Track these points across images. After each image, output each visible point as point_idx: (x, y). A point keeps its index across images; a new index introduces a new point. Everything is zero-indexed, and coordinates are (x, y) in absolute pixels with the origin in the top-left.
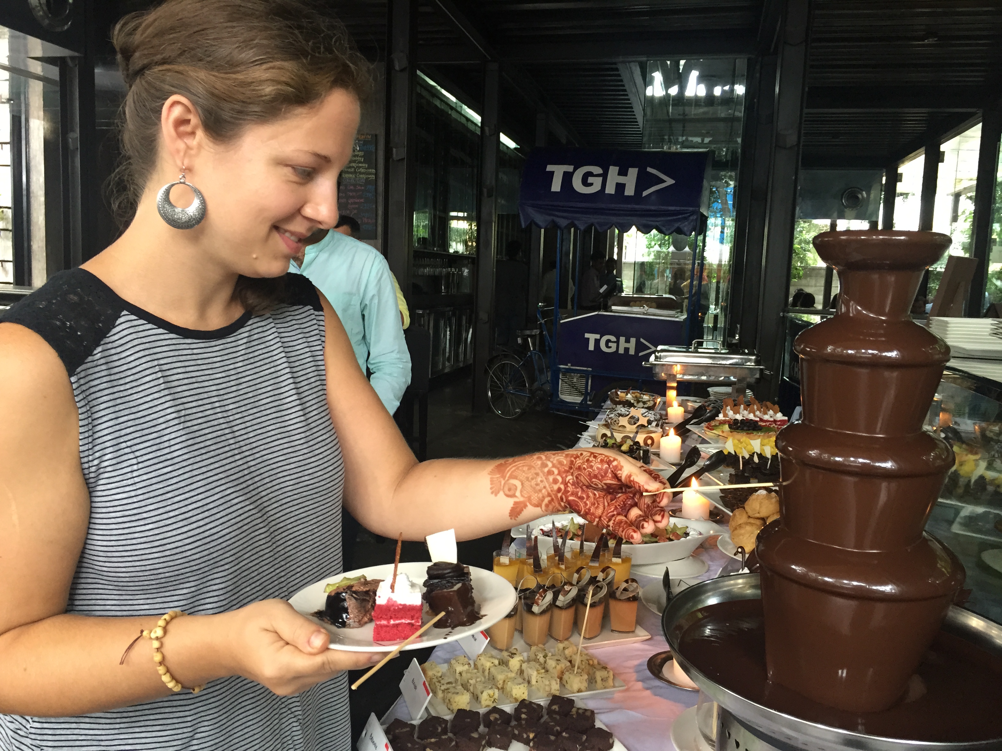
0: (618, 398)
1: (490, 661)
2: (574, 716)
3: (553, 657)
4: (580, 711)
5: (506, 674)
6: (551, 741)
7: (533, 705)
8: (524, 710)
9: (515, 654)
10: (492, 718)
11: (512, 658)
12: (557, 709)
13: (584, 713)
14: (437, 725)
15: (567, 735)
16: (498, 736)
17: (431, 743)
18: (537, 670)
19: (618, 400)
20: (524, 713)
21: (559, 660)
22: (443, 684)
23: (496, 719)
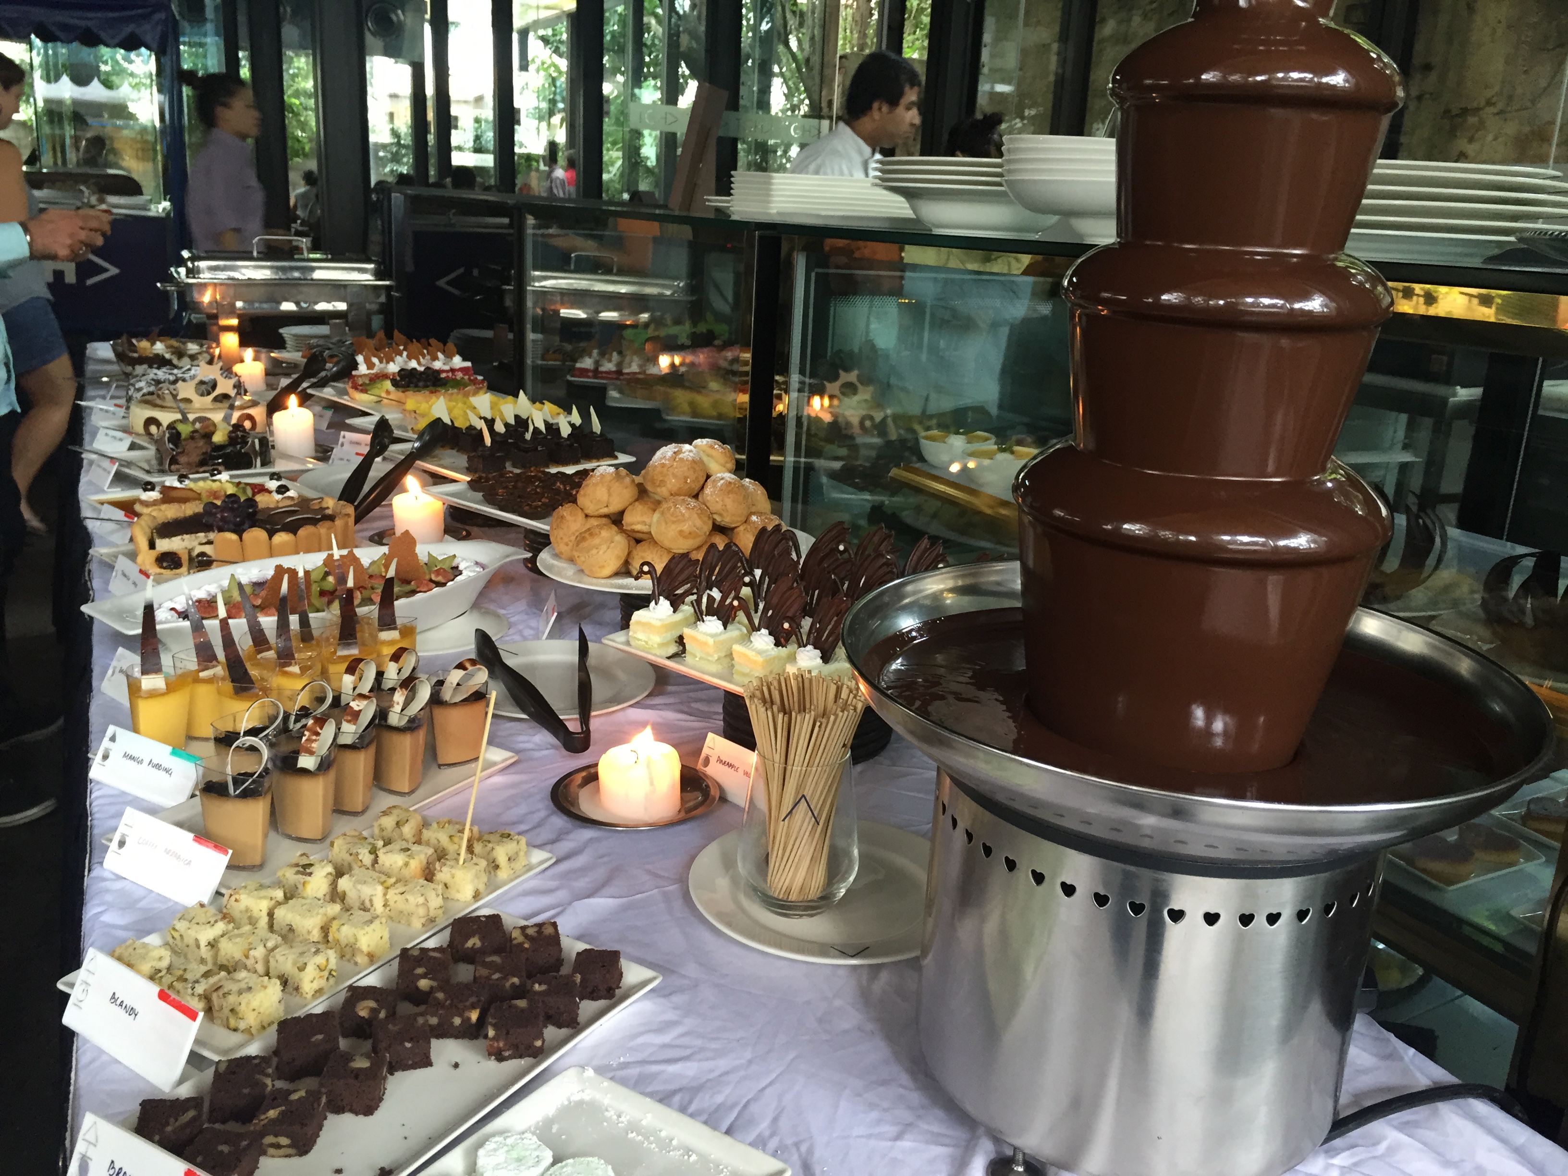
0: (136, 352)
1: (265, 898)
2: (526, 946)
3: (389, 847)
4: (530, 932)
5: (322, 911)
6: (522, 1010)
7: (432, 954)
8: (420, 971)
9: (311, 865)
10: (363, 1013)
11: (310, 874)
12: (479, 944)
13: (539, 932)
14: (258, 1076)
15: (544, 987)
16: (408, 1045)
17: (273, 1122)
18: (382, 883)
19: (135, 355)
20: (424, 976)
21: (408, 850)
22: (197, 982)
23: (373, 1011)
